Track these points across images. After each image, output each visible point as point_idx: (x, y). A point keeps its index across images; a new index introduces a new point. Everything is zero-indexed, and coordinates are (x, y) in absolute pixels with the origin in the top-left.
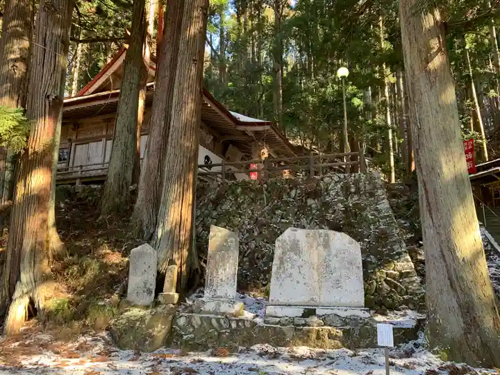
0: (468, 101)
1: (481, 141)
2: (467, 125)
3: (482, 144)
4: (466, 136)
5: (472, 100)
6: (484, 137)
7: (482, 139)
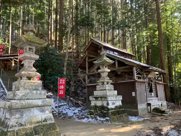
0: (7, 31)
1: (8, 47)
2: (5, 39)
3: (9, 48)
4: (3, 43)
5: (9, 31)
6: (10, 45)
7: (9, 46)
